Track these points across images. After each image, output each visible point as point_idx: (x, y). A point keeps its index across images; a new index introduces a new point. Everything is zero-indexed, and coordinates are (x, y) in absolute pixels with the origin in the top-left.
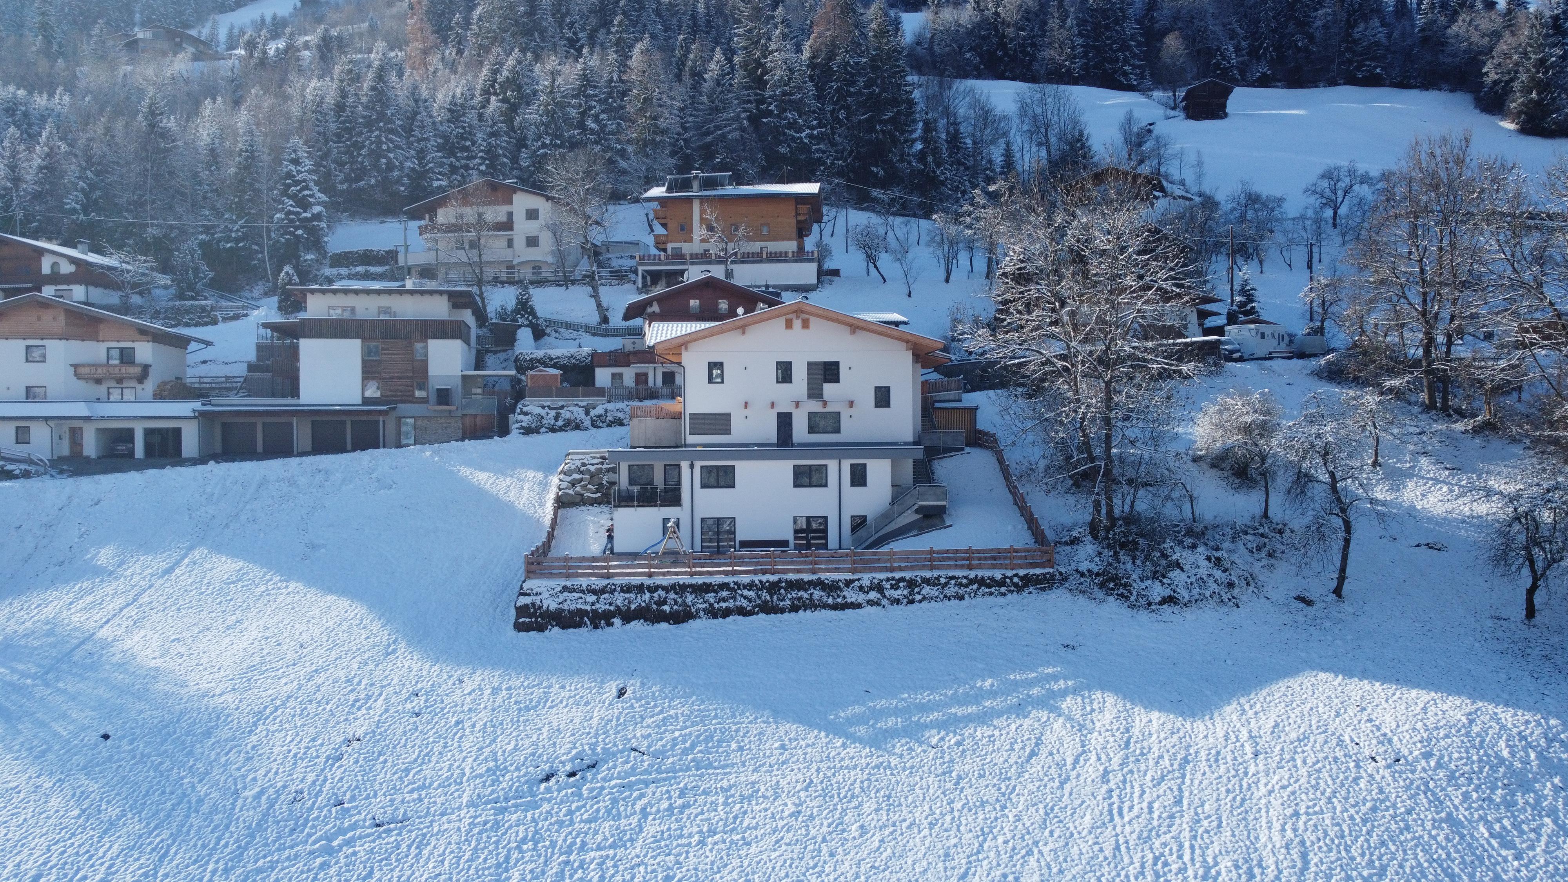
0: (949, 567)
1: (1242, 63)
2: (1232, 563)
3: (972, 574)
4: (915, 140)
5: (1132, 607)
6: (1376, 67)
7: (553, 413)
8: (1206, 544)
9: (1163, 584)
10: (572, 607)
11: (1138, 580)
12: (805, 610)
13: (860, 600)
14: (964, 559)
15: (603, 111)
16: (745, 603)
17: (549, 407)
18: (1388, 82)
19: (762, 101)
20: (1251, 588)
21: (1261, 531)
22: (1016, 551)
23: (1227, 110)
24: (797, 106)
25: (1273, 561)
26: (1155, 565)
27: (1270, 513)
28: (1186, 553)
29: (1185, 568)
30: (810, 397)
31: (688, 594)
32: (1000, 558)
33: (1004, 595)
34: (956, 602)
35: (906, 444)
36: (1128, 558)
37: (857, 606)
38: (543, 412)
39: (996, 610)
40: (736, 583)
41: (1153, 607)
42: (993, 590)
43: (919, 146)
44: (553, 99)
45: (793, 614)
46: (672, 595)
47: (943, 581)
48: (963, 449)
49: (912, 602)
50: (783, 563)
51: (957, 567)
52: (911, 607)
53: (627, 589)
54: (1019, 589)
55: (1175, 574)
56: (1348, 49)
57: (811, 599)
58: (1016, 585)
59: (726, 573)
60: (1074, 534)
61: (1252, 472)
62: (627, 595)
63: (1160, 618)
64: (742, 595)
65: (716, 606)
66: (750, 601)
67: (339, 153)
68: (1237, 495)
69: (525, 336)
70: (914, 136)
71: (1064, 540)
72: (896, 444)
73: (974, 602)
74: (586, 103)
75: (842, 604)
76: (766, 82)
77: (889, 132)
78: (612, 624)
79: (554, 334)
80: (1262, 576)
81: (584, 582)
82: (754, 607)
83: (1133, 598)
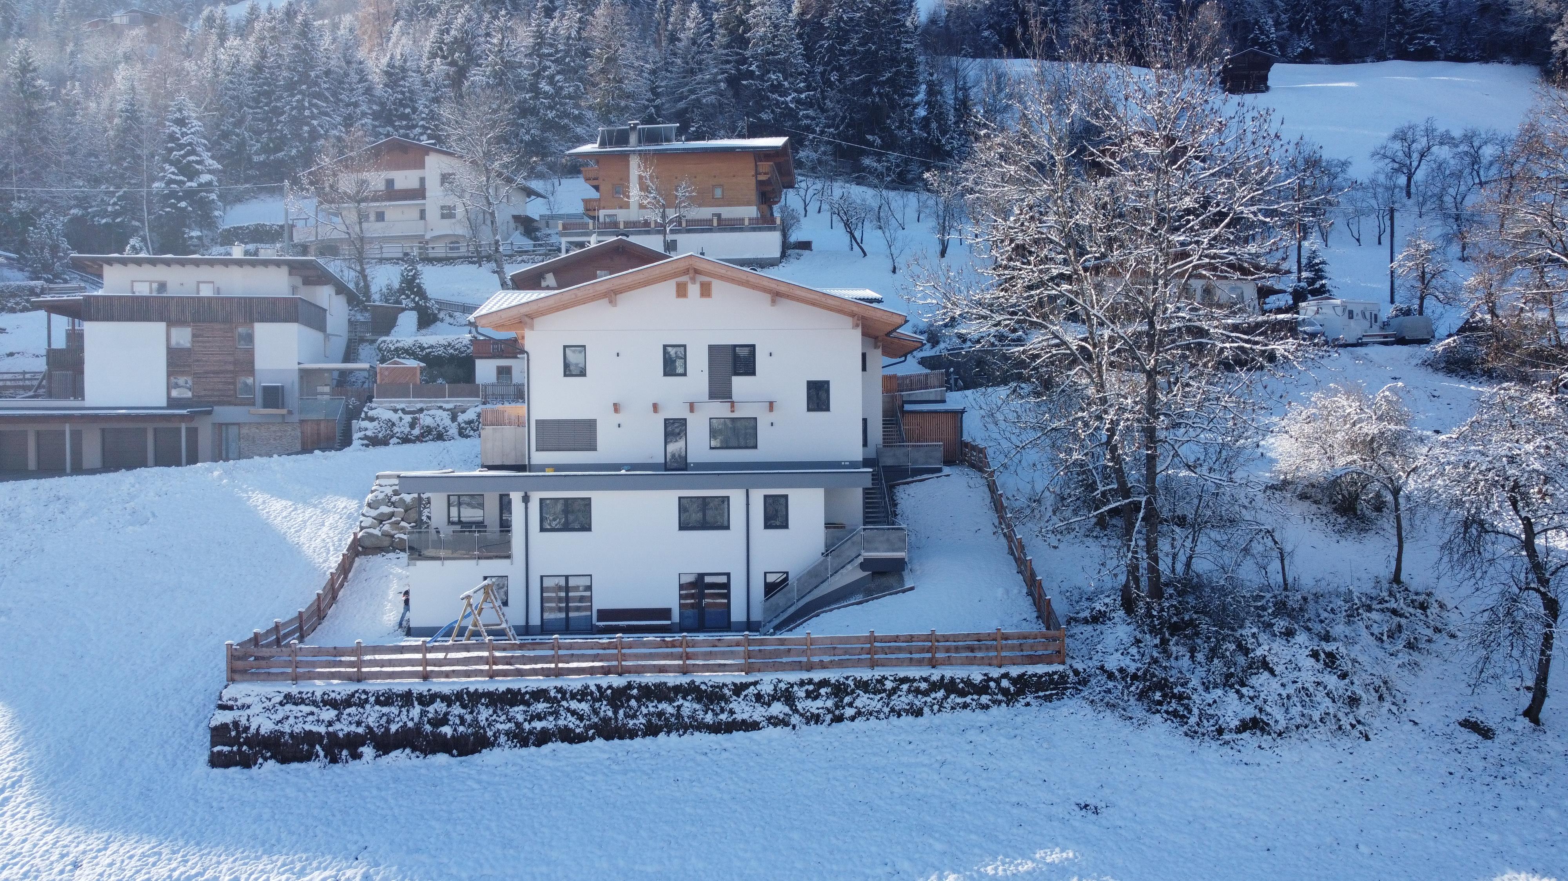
0: (899, 663)
1: (1282, 37)
2: (1354, 661)
3: (936, 677)
4: (916, 106)
5: (1191, 734)
6: (1429, 40)
7: (408, 418)
8: (1309, 630)
9: (1241, 696)
10: (297, 729)
11: (1200, 689)
12: (668, 733)
13: (756, 717)
14: (922, 650)
15: (559, 73)
16: (571, 722)
17: (403, 410)
18: (1442, 56)
19: (744, 61)
20: (1387, 705)
21: (1393, 605)
22: (1006, 637)
23: (1269, 83)
24: (782, 66)
25: (1416, 656)
26: (1228, 665)
27: (1404, 577)
28: (1278, 645)
29: (1278, 670)
30: (713, 395)
31: (482, 708)
32: (980, 649)
33: (986, 707)
34: (907, 720)
35: (853, 464)
36: (1182, 650)
37: (751, 726)
38: (394, 417)
39: (972, 735)
40: (559, 690)
41: (1226, 737)
42: (968, 699)
43: (922, 112)
44: (502, 58)
45: (649, 740)
46: (457, 709)
47: (889, 685)
48: (939, 470)
49: (839, 719)
50: (637, 657)
51: (911, 662)
52: (838, 727)
53: (384, 699)
54: (1010, 698)
55: (1261, 679)
56: (1398, 21)
57: (679, 716)
58: (1005, 692)
59: (547, 673)
60: (1098, 606)
61: (1363, 506)
62: (385, 710)
63: (1238, 756)
64: (568, 709)
65: (527, 726)
66: (581, 718)
67: (254, 119)
68: (1343, 543)
69: (408, 320)
70: (916, 99)
71: (1082, 615)
72: (837, 464)
73: (937, 719)
74: (540, 63)
75: (727, 724)
76: (748, 41)
77: (887, 95)
78: (359, 756)
79: (448, 319)
80: (1402, 682)
81: (319, 687)
82: (587, 728)
83: (1193, 720)
